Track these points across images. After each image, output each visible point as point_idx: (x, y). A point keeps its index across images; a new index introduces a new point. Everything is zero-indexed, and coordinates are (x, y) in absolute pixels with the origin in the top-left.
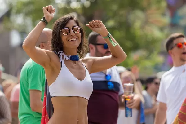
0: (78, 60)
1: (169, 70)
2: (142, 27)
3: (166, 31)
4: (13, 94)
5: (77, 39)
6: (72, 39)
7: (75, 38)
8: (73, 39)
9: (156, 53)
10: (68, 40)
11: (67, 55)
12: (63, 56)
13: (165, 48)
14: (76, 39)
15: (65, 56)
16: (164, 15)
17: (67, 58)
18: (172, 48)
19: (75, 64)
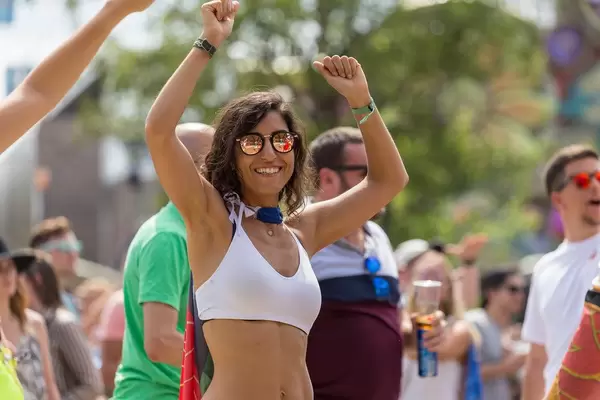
0: (279, 222)
1: (553, 248)
2: (478, 127)
3: (548, 138)
4: (105, 320)
5: (280, 168)
6: (265, 168)
7: (275, 167)
8: (268, 170)
9: (515, 201)
10: (255, 170)
11: (248, 205)
12: (237, 208)
13: (542, 187)
14: (277, 170)
15: (242, 206)
16: (538, 89)
17: (249, 213)
18: (561, 188)
19: (270, 233)
